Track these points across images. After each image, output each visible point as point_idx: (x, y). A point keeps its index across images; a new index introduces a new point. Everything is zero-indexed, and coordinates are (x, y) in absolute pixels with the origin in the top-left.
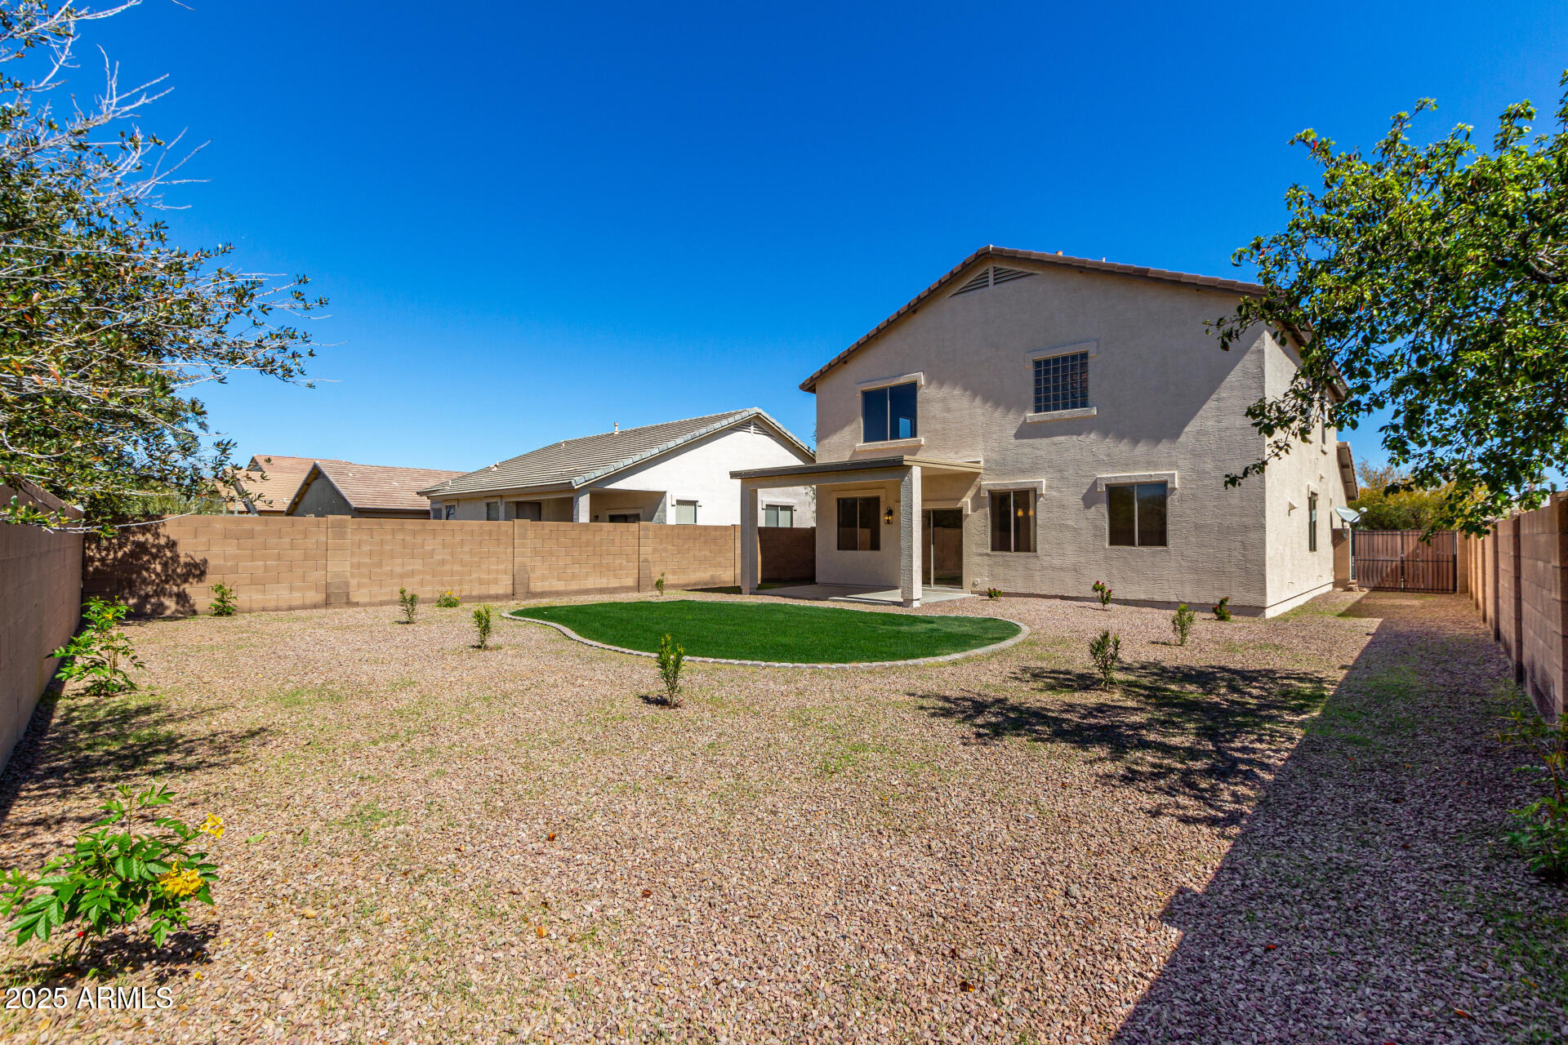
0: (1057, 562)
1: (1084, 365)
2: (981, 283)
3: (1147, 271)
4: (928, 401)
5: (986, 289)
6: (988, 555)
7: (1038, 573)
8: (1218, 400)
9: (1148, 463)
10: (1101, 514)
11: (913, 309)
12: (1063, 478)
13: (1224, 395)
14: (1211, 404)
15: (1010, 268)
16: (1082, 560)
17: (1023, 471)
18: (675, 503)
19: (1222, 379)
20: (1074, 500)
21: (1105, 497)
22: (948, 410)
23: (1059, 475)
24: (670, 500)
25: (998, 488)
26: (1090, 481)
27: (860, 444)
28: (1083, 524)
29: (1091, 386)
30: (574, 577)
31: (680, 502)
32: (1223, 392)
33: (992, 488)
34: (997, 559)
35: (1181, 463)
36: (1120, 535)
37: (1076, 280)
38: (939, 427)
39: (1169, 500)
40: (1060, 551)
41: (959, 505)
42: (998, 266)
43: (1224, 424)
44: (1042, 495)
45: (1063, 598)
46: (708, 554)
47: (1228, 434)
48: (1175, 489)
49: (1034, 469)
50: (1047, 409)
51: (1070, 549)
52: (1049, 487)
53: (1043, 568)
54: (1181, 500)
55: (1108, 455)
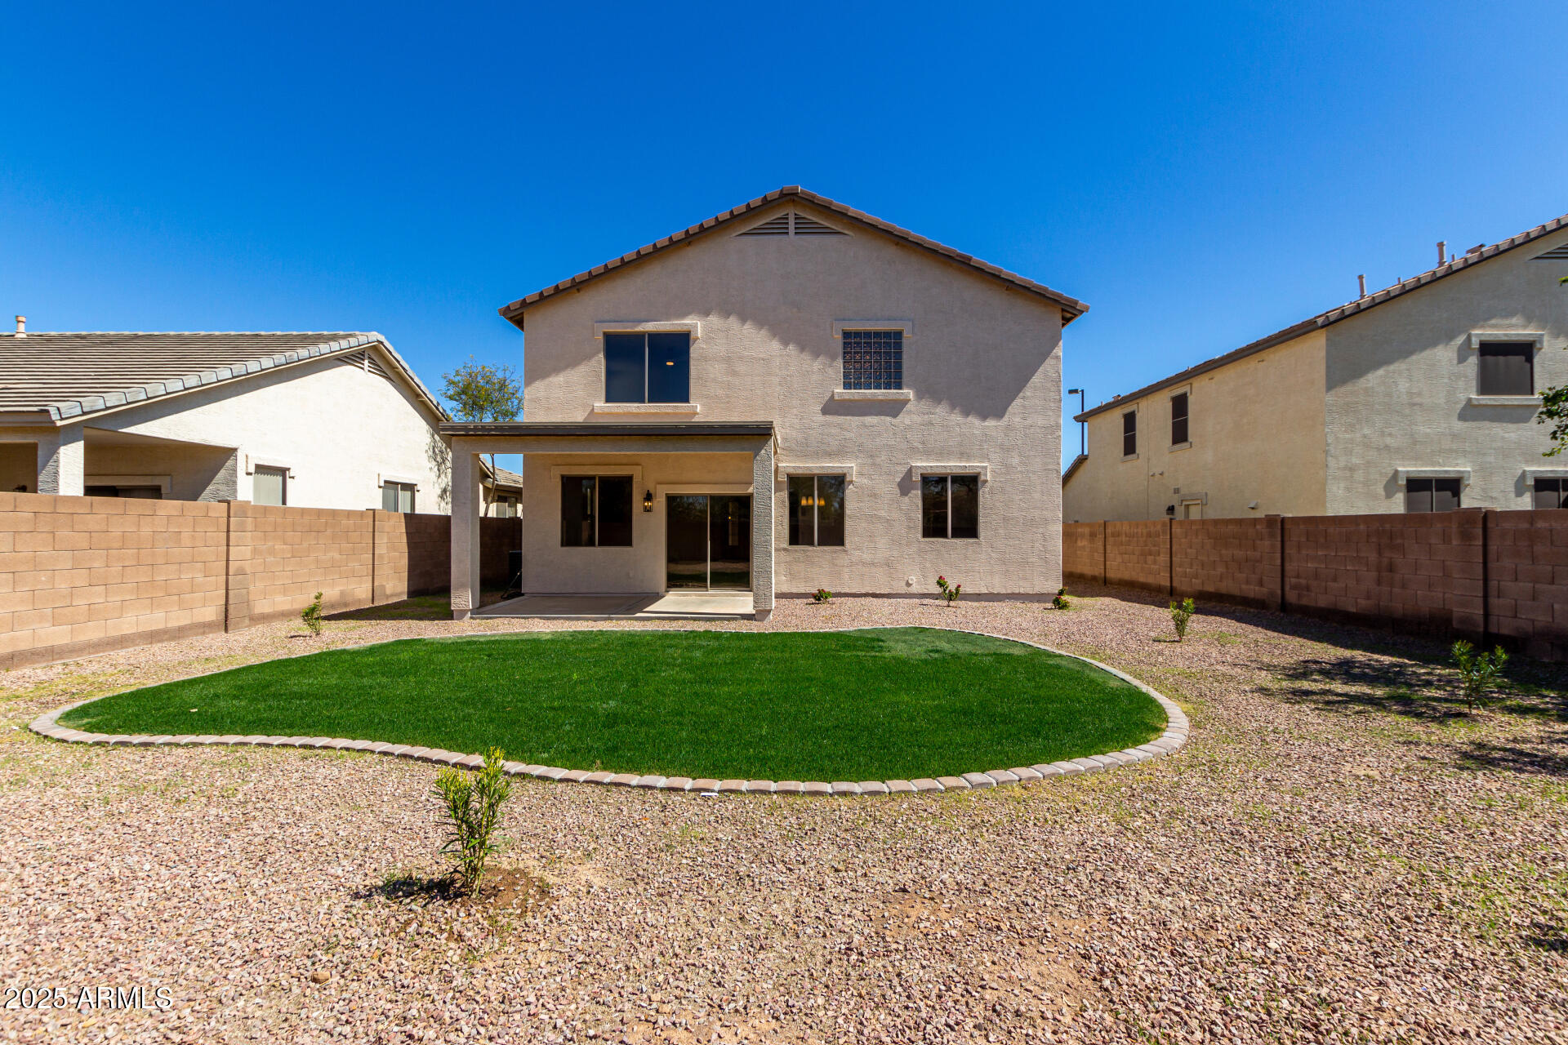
0: (867, 557)
1: (899, 345)
2: (779, 228)
3: (970, 259)
4: (706, 359)
5: (785, 236)
6: (785, 549)
7: (846, 570)
8: (1024, 398)
9: (962, 454)
10: (914, 503)
11: (690, 239)
12: (874, 464)
13: (1028, 394)
14: (1018, 402)
15: (815, 219)
16: (895, 553)
17: (829, 455)
18: (252, 469)
19: (1027, 380)
20: (888, 488)
21: (919, 485)
22: (734, 373)
23: (870, 461)
24: (242, 465)
25: (800, 472)
26: (904, 469)
27: (600, 404)
28: (895, 515)
29: (905, 366)
30: (92, 612)
31: (261, 469)
32: (1028, 392)
33: (792, 471)
34: (797, 555)
35: (992, 456)
36: (934, 527)
37: (891, 251)
38: (720, 392)
39: (980, 493)
40: (872, 545)
41: (750, 490)
42: (802, 214)
43: (1029, 422)
44: (851, 482)
45: (875, 595)
46: (337, 556)
47: (1032, 430)
48: (986, 481)
49: (840, 453)
50: (858, 386)
51: (882, 543)
52: (861, 474)
53: (852, 564)
54: (991, 492)
55: (923, 443)
